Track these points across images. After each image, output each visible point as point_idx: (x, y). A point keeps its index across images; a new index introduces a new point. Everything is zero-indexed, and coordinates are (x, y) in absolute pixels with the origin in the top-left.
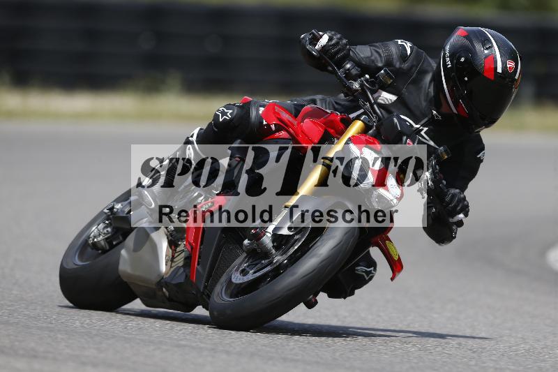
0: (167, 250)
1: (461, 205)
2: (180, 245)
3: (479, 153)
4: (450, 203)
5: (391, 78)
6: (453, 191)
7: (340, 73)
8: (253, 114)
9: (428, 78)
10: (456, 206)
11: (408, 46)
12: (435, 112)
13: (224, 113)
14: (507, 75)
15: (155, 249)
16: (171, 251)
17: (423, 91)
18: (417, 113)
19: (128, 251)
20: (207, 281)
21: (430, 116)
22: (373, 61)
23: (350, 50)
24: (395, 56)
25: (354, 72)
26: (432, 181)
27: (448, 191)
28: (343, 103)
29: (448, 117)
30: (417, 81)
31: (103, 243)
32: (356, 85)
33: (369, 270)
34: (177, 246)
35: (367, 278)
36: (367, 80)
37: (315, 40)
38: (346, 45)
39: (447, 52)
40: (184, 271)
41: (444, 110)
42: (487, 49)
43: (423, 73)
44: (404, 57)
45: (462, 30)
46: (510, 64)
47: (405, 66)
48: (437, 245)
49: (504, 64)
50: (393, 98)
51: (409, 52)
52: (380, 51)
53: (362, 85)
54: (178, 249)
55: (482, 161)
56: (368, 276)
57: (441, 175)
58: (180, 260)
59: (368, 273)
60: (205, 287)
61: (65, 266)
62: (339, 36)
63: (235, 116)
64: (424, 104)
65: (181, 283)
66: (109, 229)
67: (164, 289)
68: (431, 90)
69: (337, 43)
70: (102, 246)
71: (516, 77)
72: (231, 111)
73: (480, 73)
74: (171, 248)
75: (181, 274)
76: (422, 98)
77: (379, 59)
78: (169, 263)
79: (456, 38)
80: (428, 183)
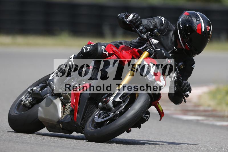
0: (61, 108)
1: (188, 88)
2: (67, 105)
3: (193, 65)
4: (184, 87)
5: (160, 33)
6: (185, 82)
7: (138, 30)
8: (99, 49)
9: (172, 33)
10: (186, 88)
11: (163, 19)
12: (175, 48)
13: (86, 49)
14: (207, 32)
15: (56, 107)
16: (63, 108)
17: (169, 38)
18: (167, 48)
19: (42, 108)
20: (82, 121)
21: (173, 49)
22: (149, 26)
23: (141, 21)
24: (158, 24)
25: (144, 30)
26: (177, 77)
27: (183, 81)
28: (134, 44)
29: (180, 50)
30: (167, 35)
31: (28, 104)
32: (145, 36)
33: (147, 116)
34: (65, 106)
35: (146, 119)
36: (149, 34)
37: (127, 17)
38: (140, 19)
39: (180, 22)
40: (70, 116)
41: (179, 46)
42: (198, 21)
43: (169, 31)
44: (161, 24)
45: (186, 12)
46: (208, 27)
47: (162, 28)
48: (175, 105)
49: (205, 27)
50: (157, 42)
51: (164, 22)
52: (151, 21)
53: (147, 36)
54: (66, 107)
55: (194, 69)
56: (147, 119)
57: (180, 75)
58: (68, 112)
59: (147, 117)
60: (81, 124)
61: (11, 114)
62: (137, 15)
63: (91, 49)
64: (170, 44)
65: (69, 122)
66: (31, 98)
67: (60, 124)
68: (173, 38)
69: (136, 18)
70: (28, 105)
71: (210, 33)
72: (89, 48)
73: (195, 31)
74: (63, 107)
75: (69, 118)
76: (169, 41)
77: (151, 25)
78: (62, 113)
79: (184, 16)
80: (175, 78)
